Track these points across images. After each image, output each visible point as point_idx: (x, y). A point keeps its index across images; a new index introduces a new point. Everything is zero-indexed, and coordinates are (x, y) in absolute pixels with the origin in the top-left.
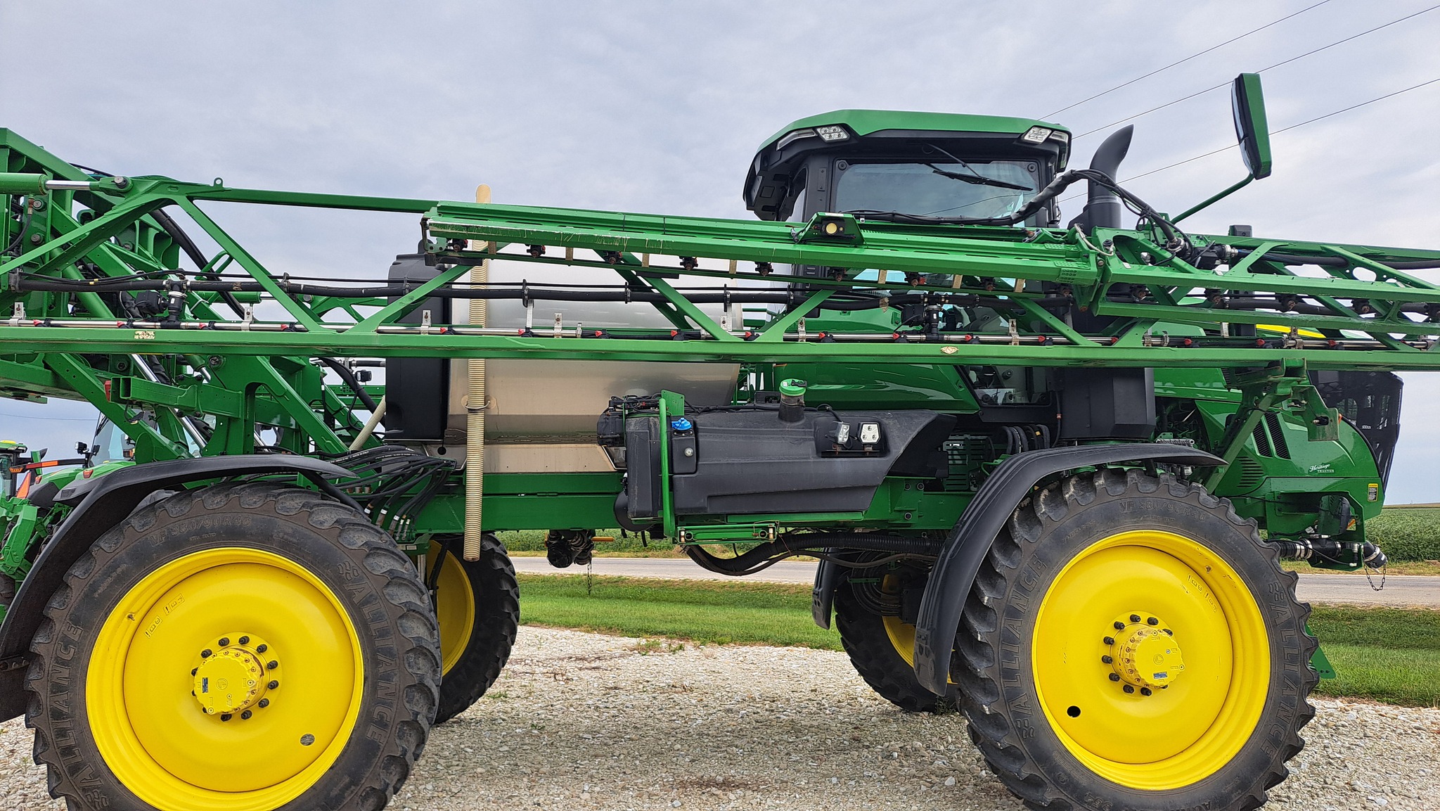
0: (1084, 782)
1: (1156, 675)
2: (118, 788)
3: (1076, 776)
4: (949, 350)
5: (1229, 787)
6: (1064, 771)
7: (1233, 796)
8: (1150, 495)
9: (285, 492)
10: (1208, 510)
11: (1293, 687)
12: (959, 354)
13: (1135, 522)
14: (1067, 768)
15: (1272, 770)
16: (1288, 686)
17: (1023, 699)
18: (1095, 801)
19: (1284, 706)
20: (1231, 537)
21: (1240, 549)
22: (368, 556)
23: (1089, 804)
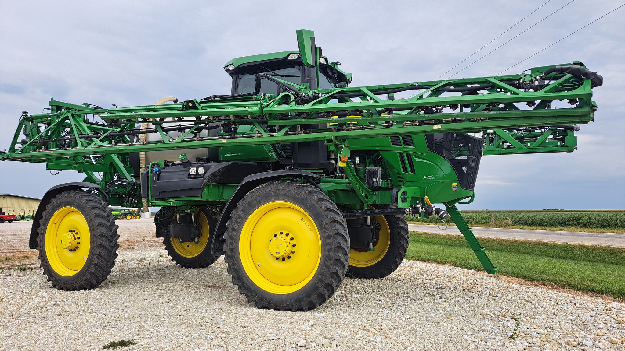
0: (253, 288)
1: (276, 253)
2: (49, 266)
3: (250, 286)
4: (224, 141)
5: (302, 296)
6: (246, 284)
7: (304, 299)
8: (281, 189)
9: (78, 192)
10: (302, 194)
11: (329, 261)
12: (227, 142)
13: (275, 198)
14: (247, 282)
15: (319, 291)
16: (327, 260)
17: (235, 259)
18: (256, 295)
19: (325, 268)
20: (308, 203)
21: (311, 208)
22: (91, 209)
23: (254, 296)
